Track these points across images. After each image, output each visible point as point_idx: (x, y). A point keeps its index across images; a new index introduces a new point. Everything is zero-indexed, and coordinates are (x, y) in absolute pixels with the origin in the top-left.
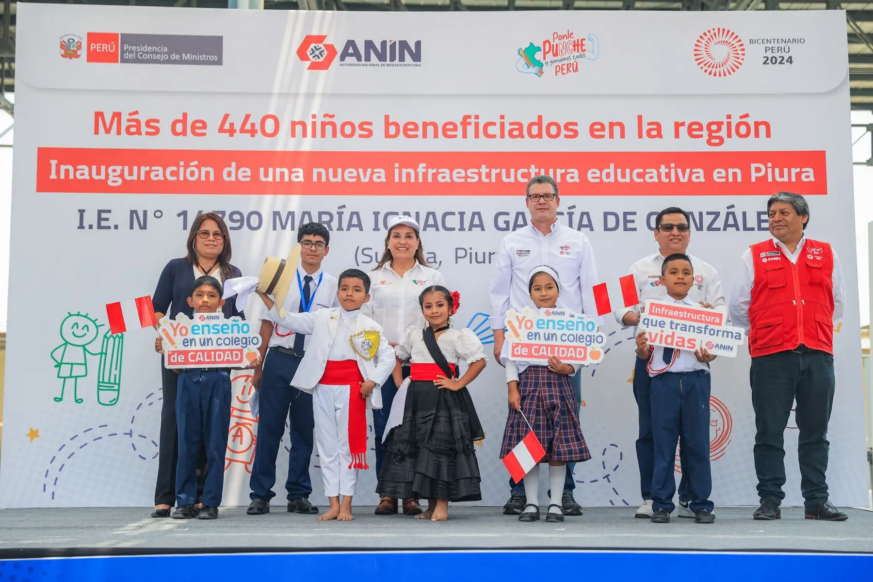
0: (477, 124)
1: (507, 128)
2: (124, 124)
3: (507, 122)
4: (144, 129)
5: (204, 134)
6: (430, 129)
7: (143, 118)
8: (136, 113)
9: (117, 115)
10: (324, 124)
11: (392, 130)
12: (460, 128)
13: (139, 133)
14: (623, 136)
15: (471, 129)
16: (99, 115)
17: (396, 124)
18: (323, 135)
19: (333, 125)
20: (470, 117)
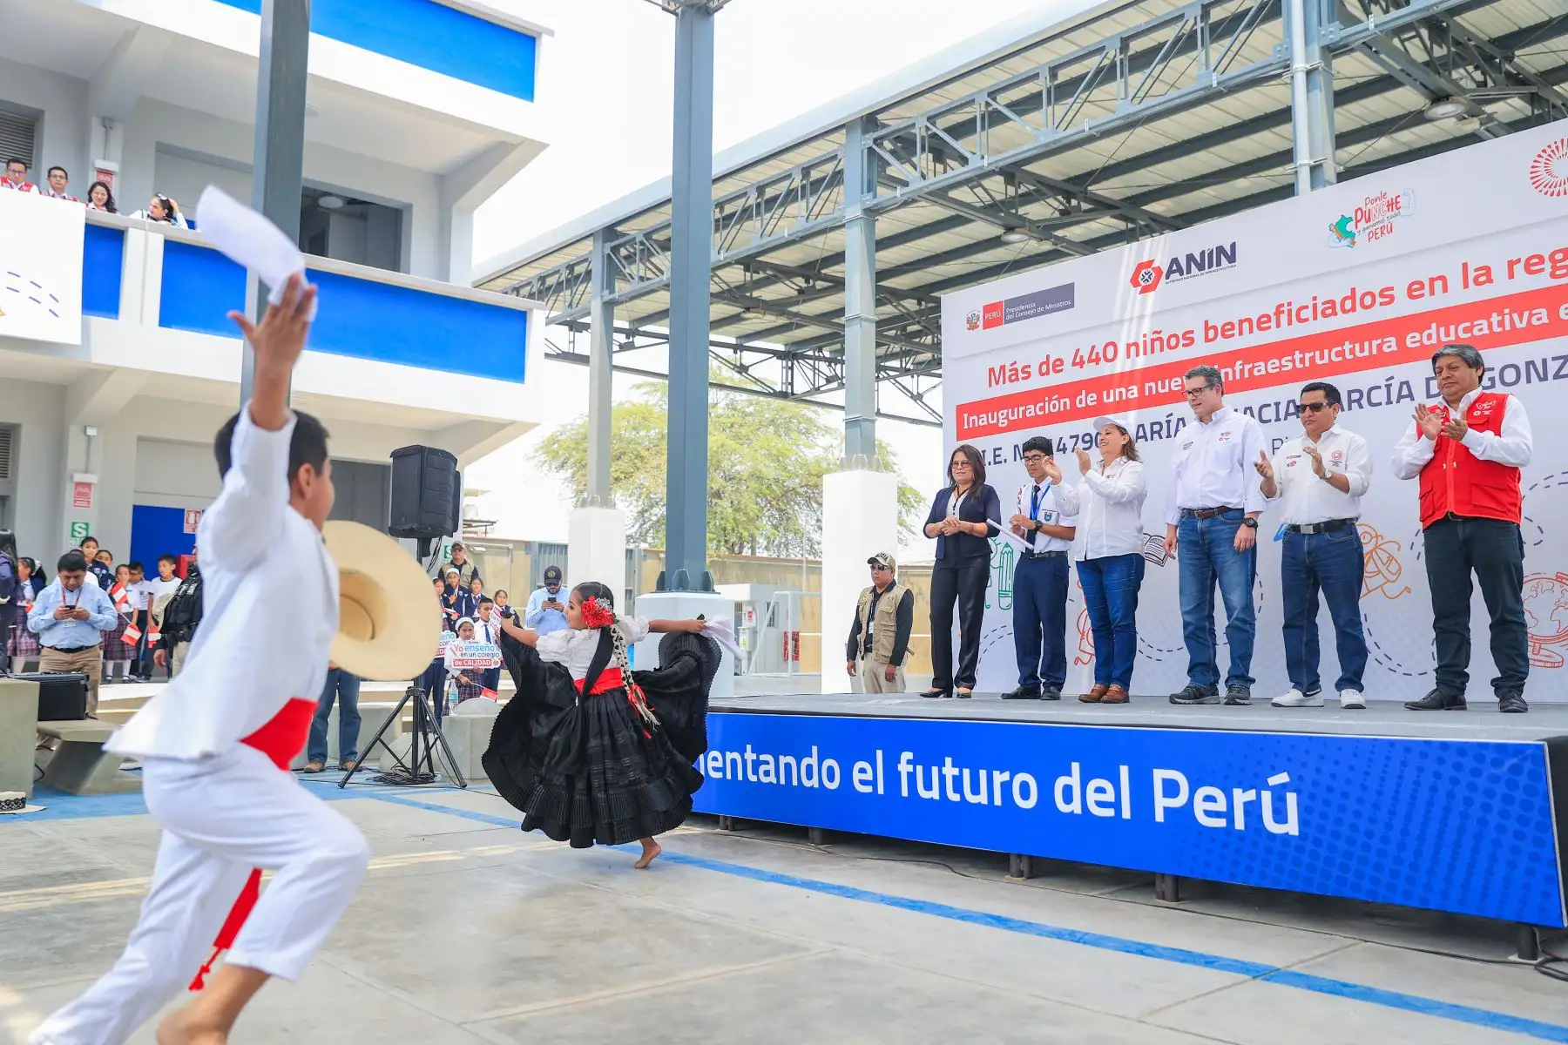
0: (1290, 311)
1: (1320, 308)
2: (1008, 374)
3: (1319, 302)
4: (1021, 375)
5: (1061, 370)
6: (1246, 326)
7: (1019, 366)
8: (1015, 363)
9: (1003, 368)
10: (1153, 341)
11: (1211, 334)
12: (1274, 319)
13: (1017, 379)
14: (1445, 290)
15: (1284, 318)
16: (992, 370)
17: (1215, 328)
18: (1153, 352)
19: (1160, 339)
20: (1282, 305)
